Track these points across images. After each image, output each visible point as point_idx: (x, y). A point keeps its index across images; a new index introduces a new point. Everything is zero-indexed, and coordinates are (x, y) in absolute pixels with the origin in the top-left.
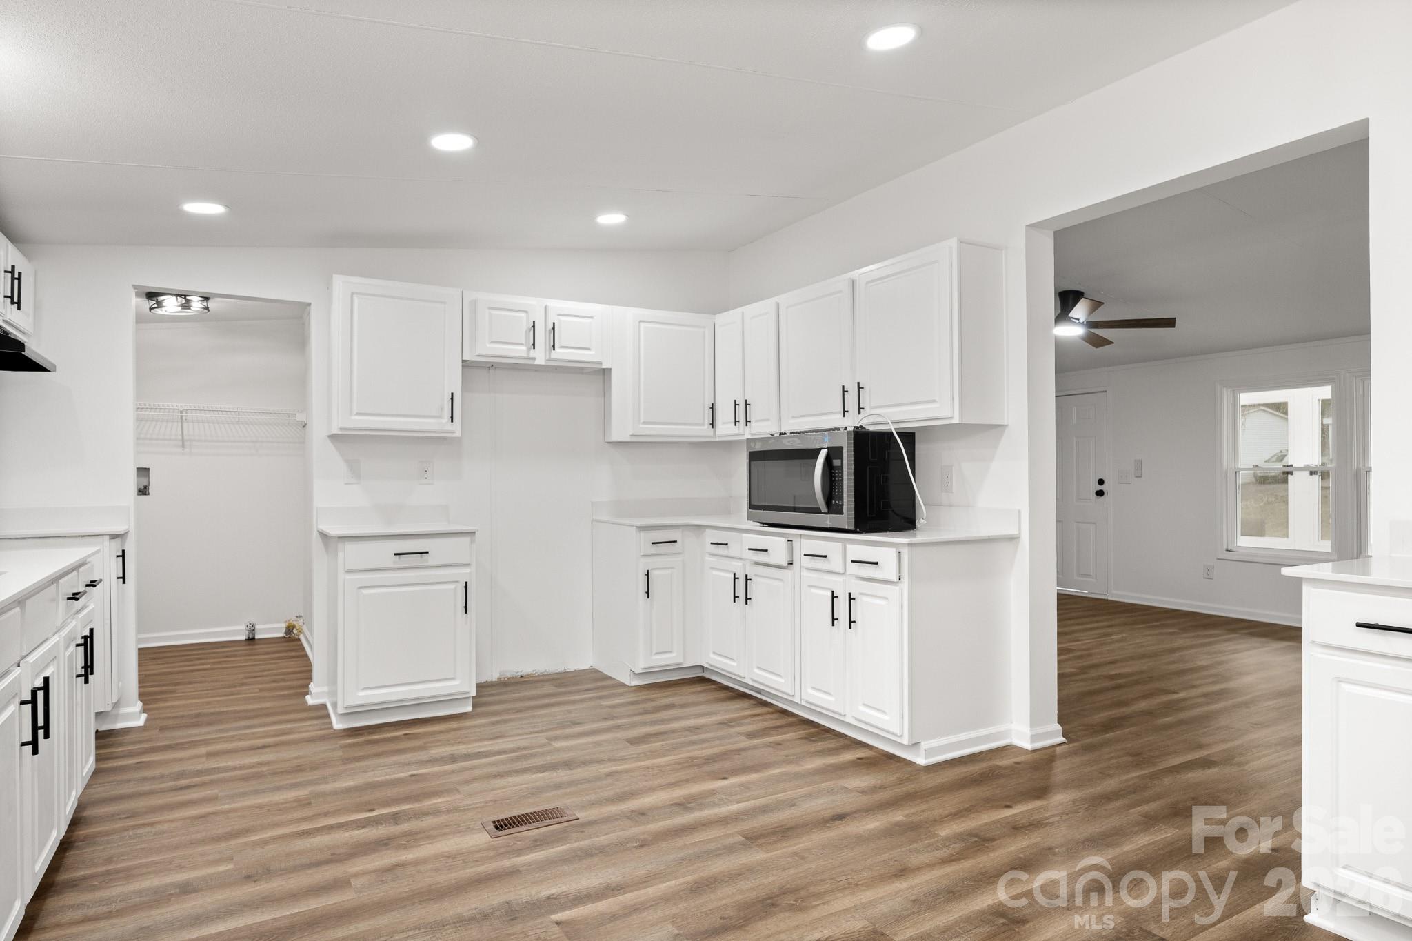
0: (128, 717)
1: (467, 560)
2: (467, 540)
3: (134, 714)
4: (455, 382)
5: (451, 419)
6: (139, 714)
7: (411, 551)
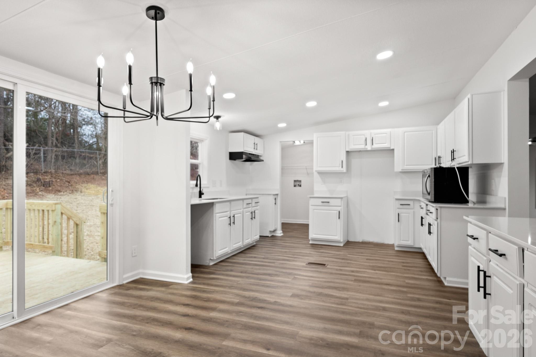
0: (278, 233)
1: (340, 205)
2: (340, 200)
3: (279, 233)
4: (343, 157)
5: (342, 167)
6: (281, 233)
7: (326, 202)
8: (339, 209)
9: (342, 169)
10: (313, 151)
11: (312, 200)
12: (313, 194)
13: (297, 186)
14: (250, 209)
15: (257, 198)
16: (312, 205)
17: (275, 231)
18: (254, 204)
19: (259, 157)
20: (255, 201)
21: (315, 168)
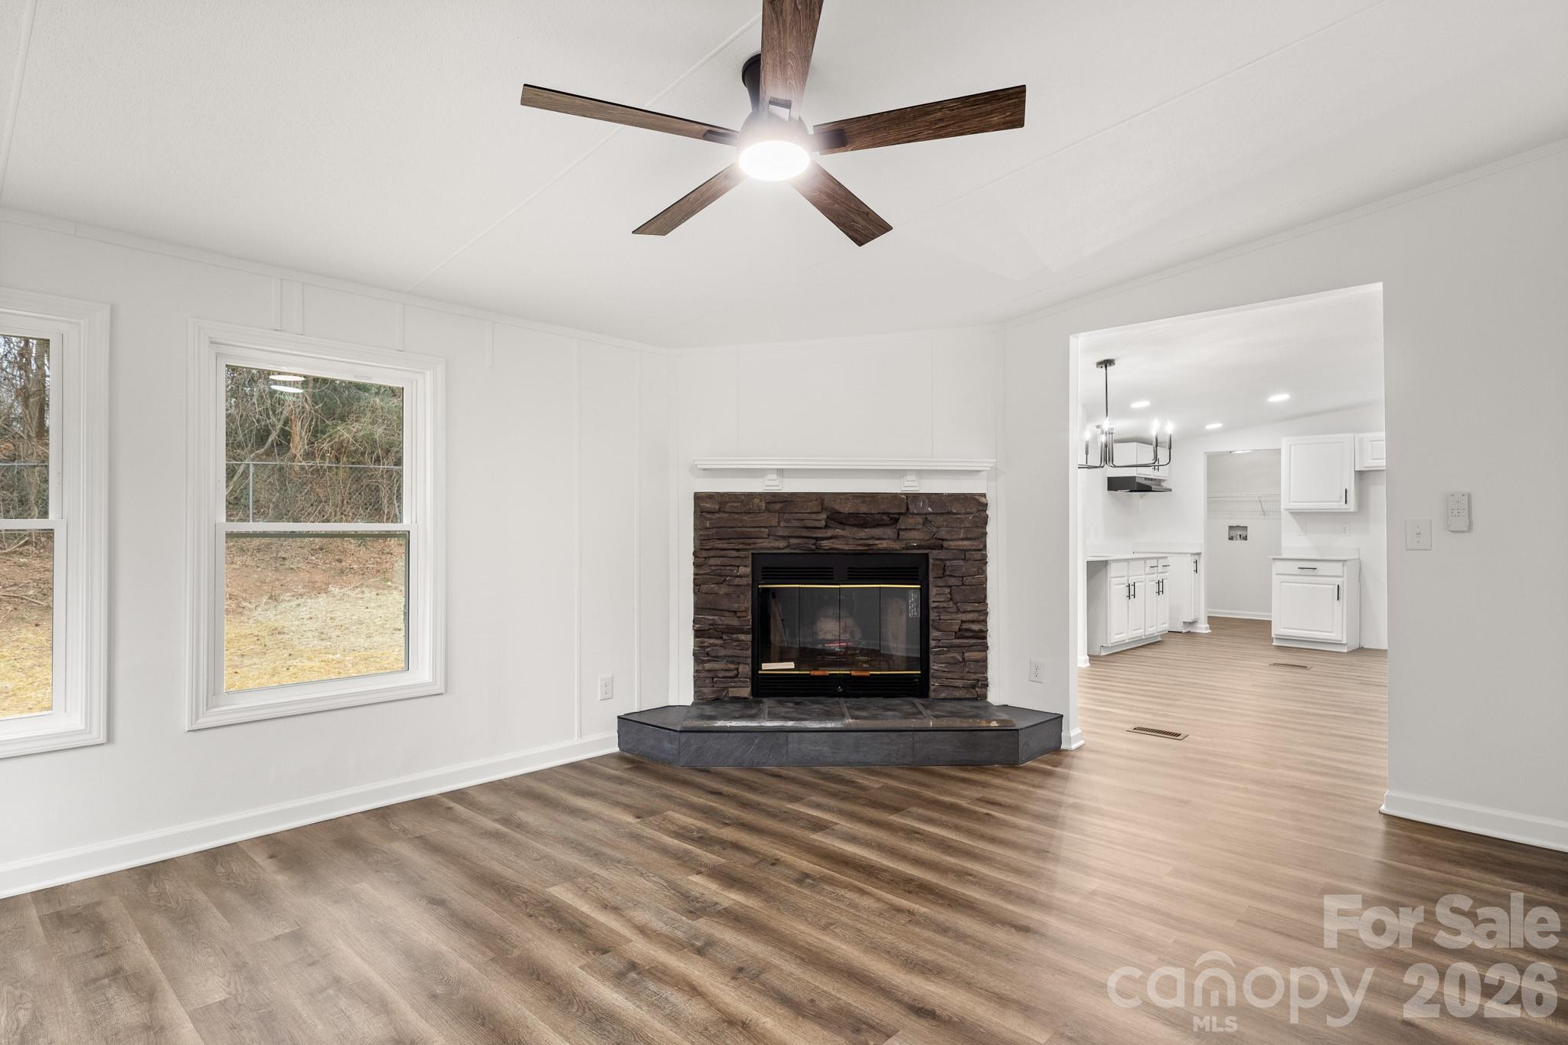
0: (1201, 629)
1: (1341, 574)
2: (1340, 564)
3: (1203, 628)
4: (1350, 483)
5: (1346, 503)
6: (1206, 629)
7: (1308, 567)
8: (1338, 581)
9: (1345, 506)
10: (1279, 462)
11: (1278, 563)
12: (1280, 555)
13: (1236, 538)
14: (1155, 576)
15: (1166, 558)
16: (1277, 574)
17: (1192, 623)
18: (1160, 569)
19: (1163, 484)
20: (1162, 562)
21: (1285, 504)
